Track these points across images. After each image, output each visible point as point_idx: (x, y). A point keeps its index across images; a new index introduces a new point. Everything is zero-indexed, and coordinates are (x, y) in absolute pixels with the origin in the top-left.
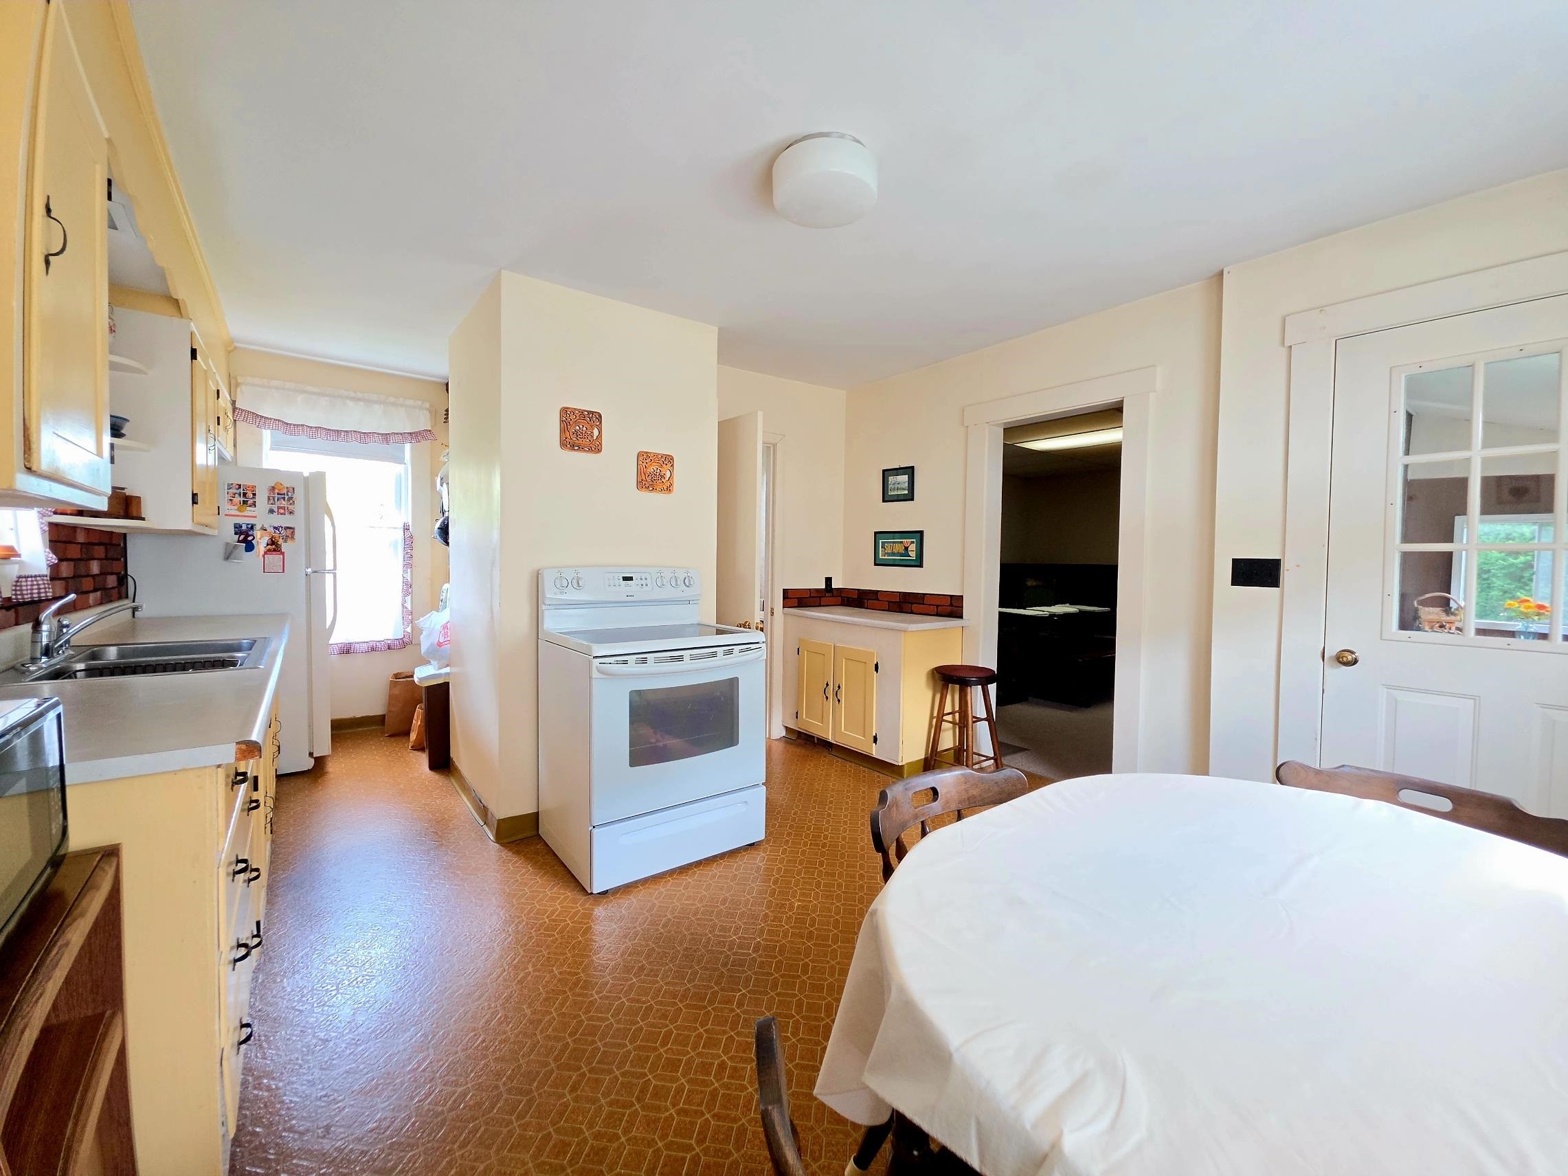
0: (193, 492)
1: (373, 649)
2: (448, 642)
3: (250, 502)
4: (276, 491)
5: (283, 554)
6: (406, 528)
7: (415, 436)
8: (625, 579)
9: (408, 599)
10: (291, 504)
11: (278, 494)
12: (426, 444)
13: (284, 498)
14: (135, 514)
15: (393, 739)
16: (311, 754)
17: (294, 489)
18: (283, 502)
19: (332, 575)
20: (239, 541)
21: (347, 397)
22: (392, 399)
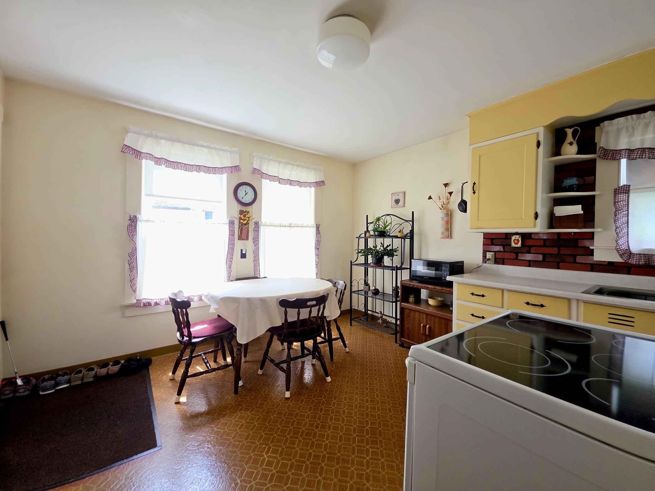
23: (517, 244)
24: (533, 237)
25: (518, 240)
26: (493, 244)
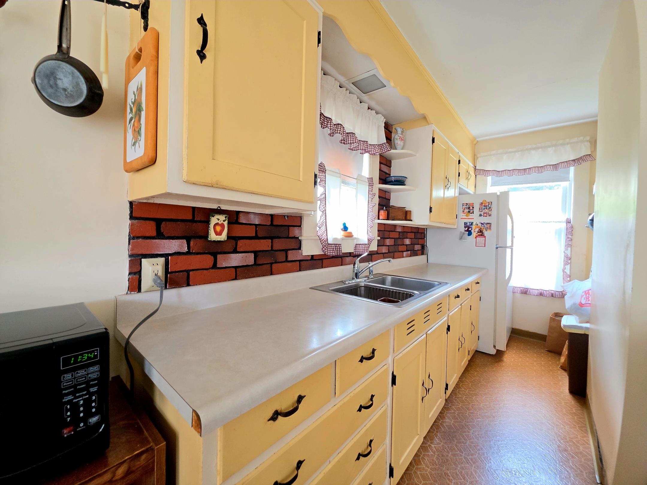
0: (430, 207)
1: (541, 294)
2: (589, 305)
3: (471, 211)
4: (483, 205)
5: (485, 237)
6: (568, 222)
7: (576, 161)
9: (568, 267)
10: (490, 211)
11: (484, 206)
12: (586, 165)
13: (487, 208)
14: (408, 219)
15: (550, 354)
16: (495, 347)
17: (492, 202)
18: (486, 210)
19: (510, 250)
20: (465, 231)
21: (531, 149)
22: (561, 142)
23: (218, 234)
24: (242, 220)
25: (222, 226)
26: (160, 235)
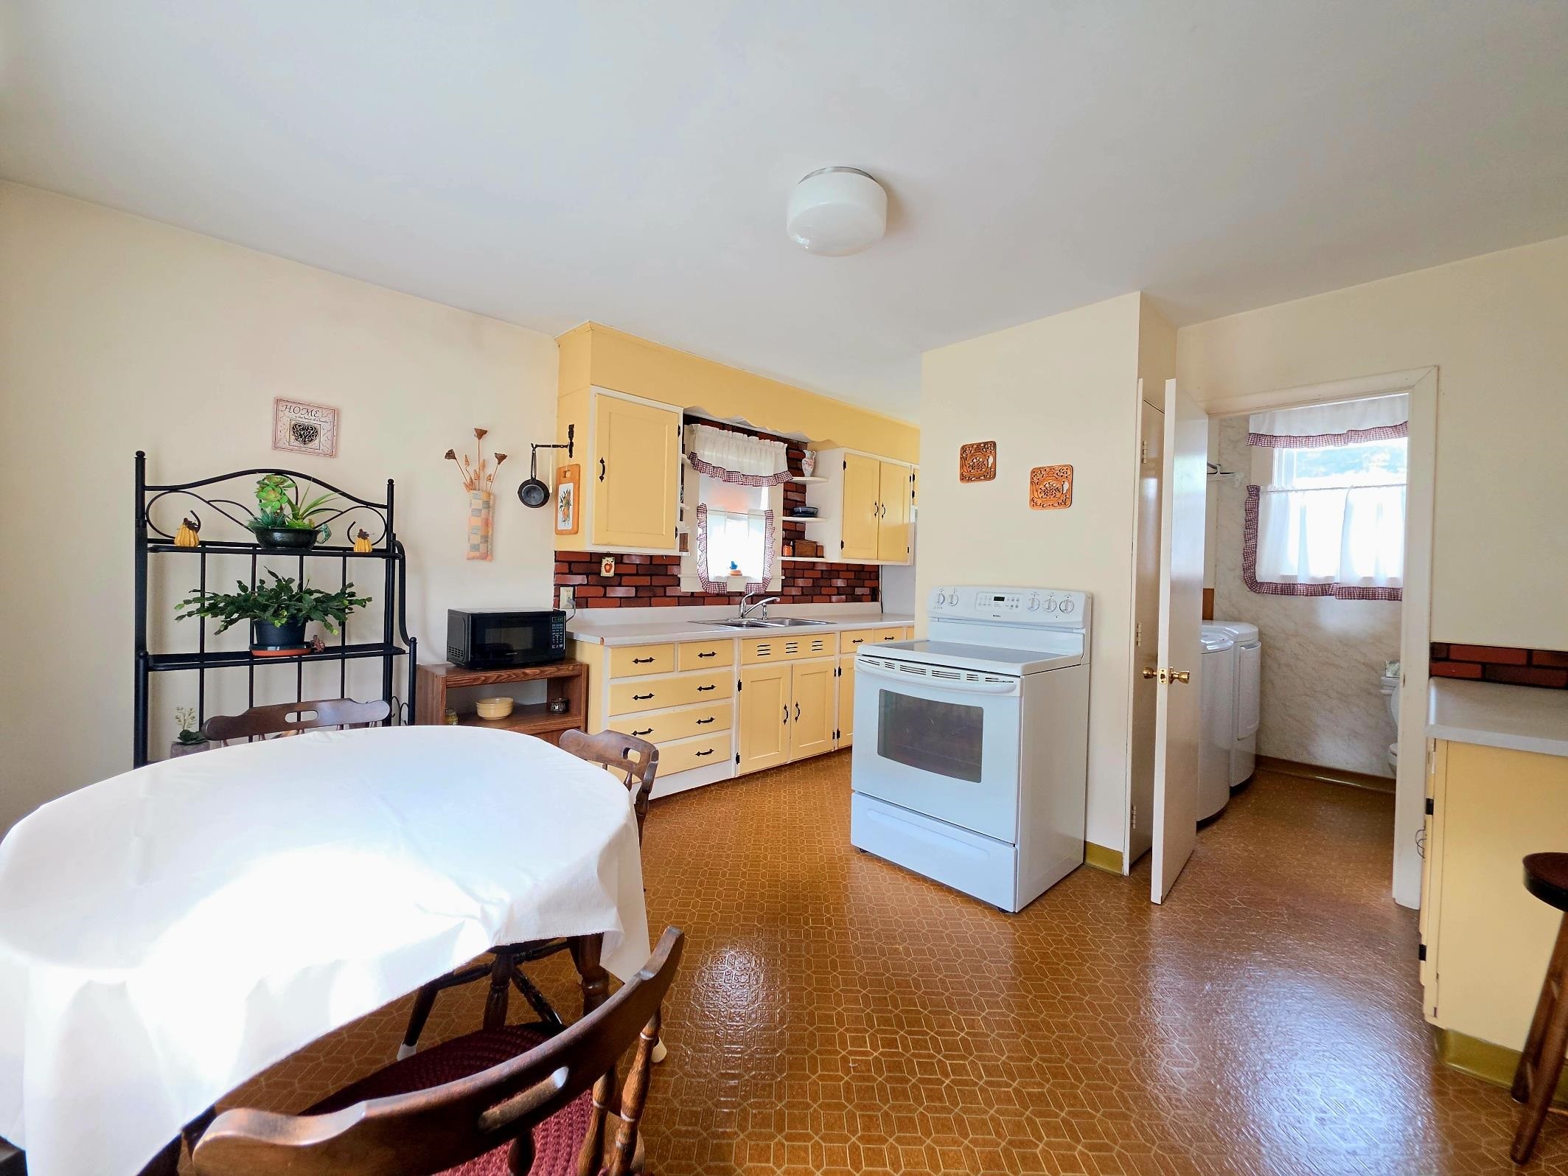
8: (997, 599)
14: (819, 555)
23: (609, 571)
24: (626, 561)
25: (610, 566)
26: (571, 573)
